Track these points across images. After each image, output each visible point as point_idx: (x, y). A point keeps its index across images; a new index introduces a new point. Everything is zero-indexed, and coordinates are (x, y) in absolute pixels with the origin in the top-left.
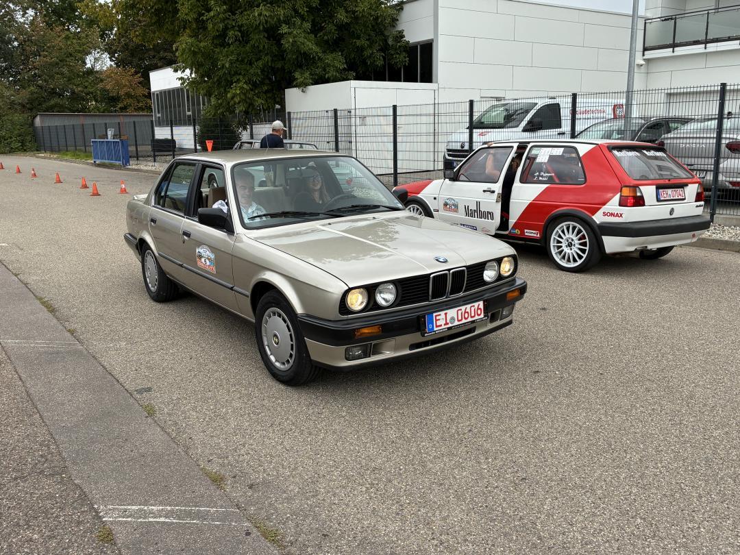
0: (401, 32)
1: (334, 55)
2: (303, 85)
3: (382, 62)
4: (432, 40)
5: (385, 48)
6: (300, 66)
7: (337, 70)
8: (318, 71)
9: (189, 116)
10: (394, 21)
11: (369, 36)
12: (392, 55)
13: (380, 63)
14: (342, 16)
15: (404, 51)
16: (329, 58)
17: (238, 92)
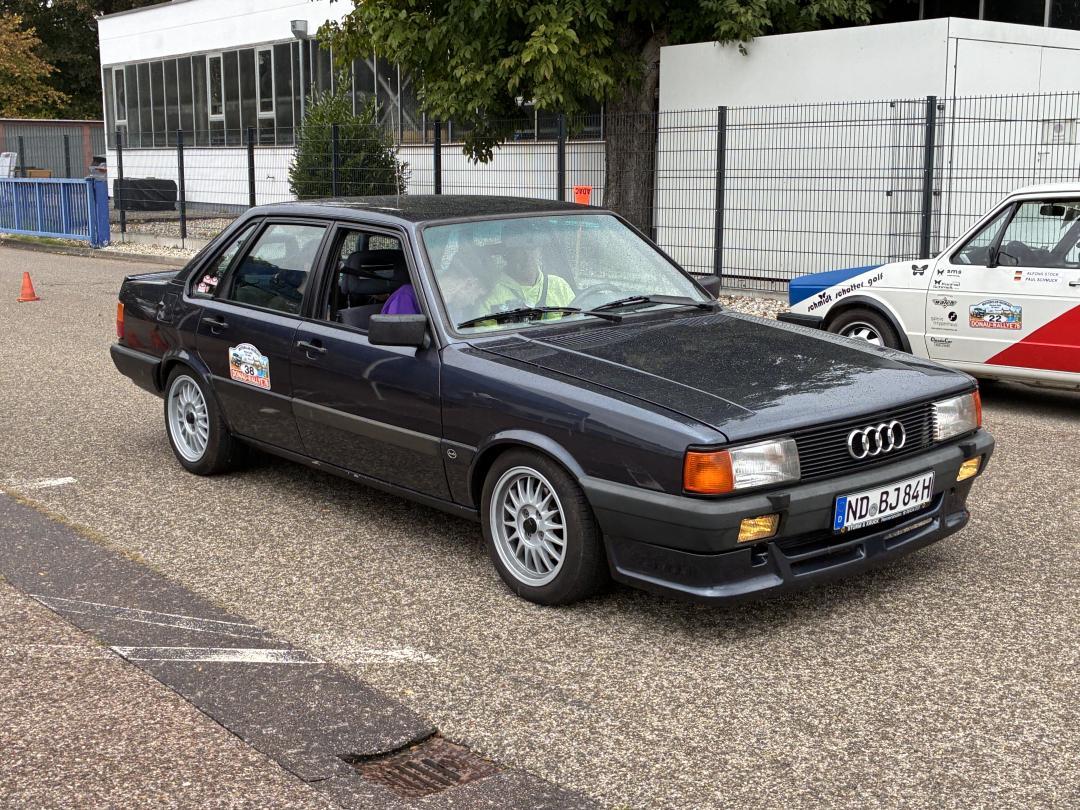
9: (218, 125)
17: (555, 50)
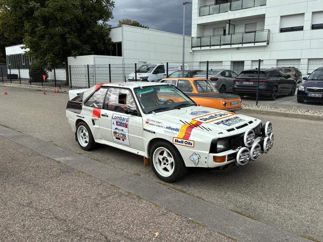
0: (111, 38)
1: (86, 45)
2: (75, 56)
3: (104, 49)
4: (121, 42)
5: (104, 43)
6: (73, 49)
7: (88, 51)
8: (81, 51)
9: (24, 65)
10: (108, 34)
11: (99, 39)
12: (107, 46)
13: (103, 49)
14: (89, 32)
15: (112, 45)
16: (84, 46)
17: (49, 57)
